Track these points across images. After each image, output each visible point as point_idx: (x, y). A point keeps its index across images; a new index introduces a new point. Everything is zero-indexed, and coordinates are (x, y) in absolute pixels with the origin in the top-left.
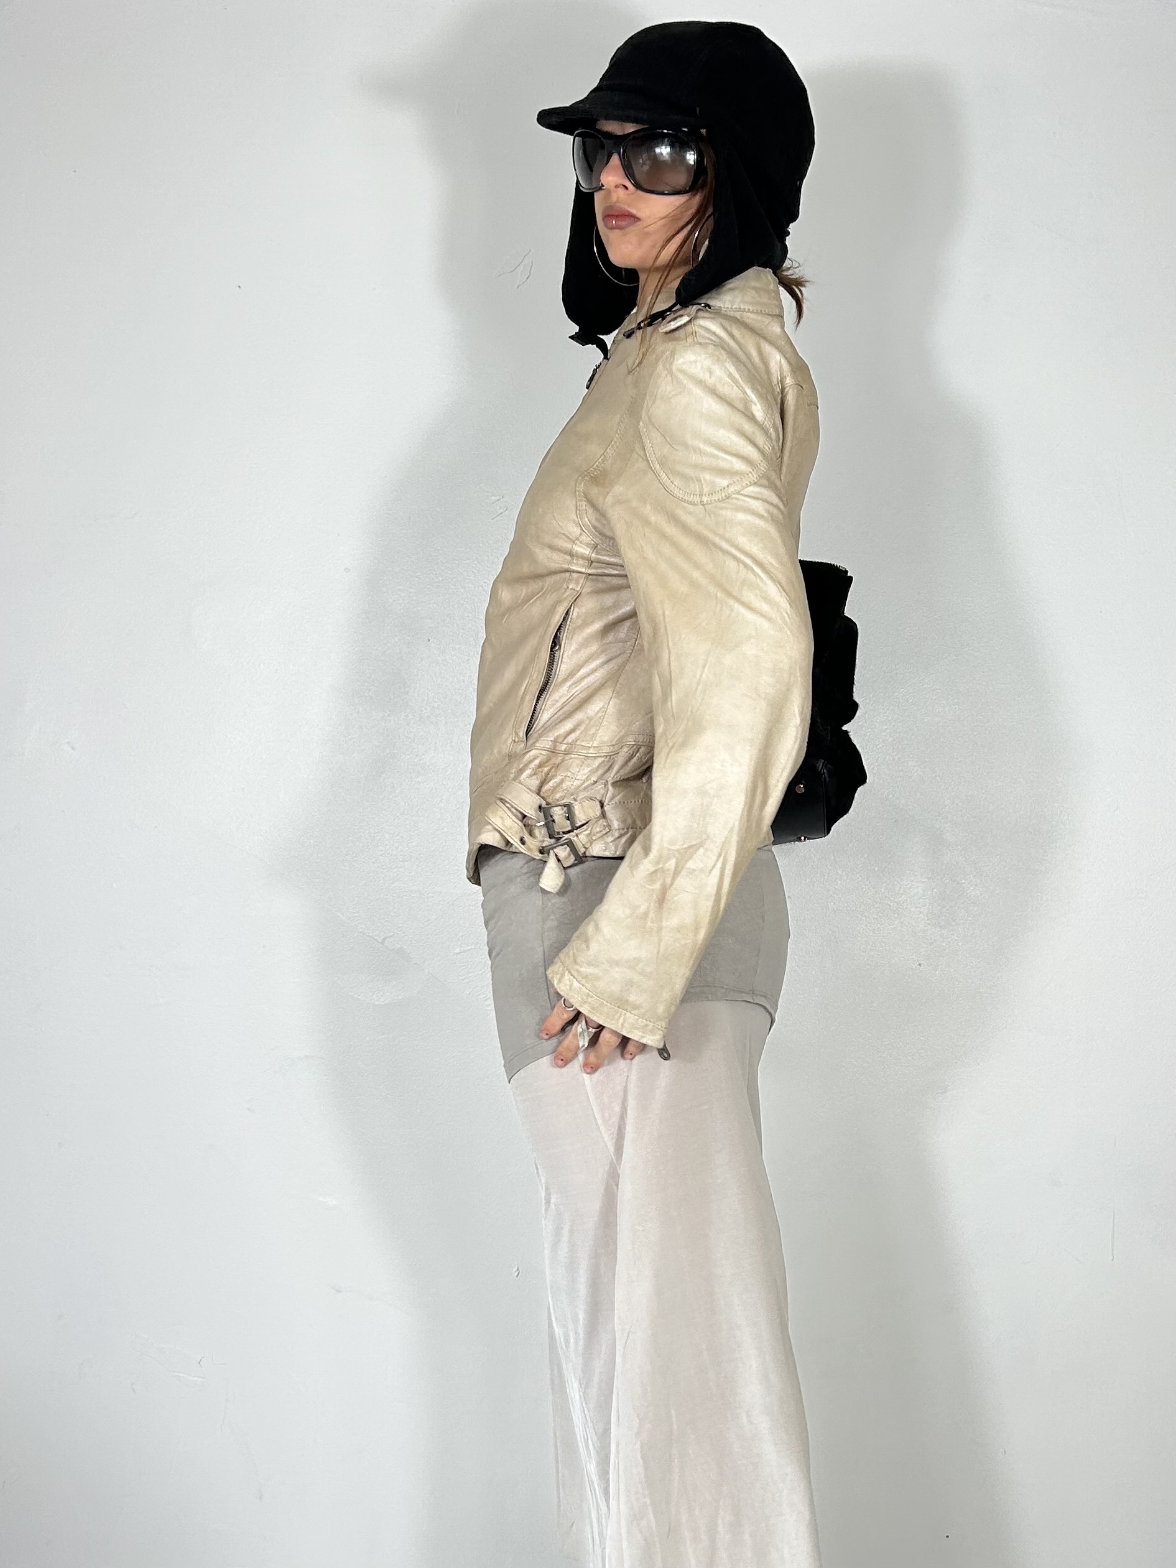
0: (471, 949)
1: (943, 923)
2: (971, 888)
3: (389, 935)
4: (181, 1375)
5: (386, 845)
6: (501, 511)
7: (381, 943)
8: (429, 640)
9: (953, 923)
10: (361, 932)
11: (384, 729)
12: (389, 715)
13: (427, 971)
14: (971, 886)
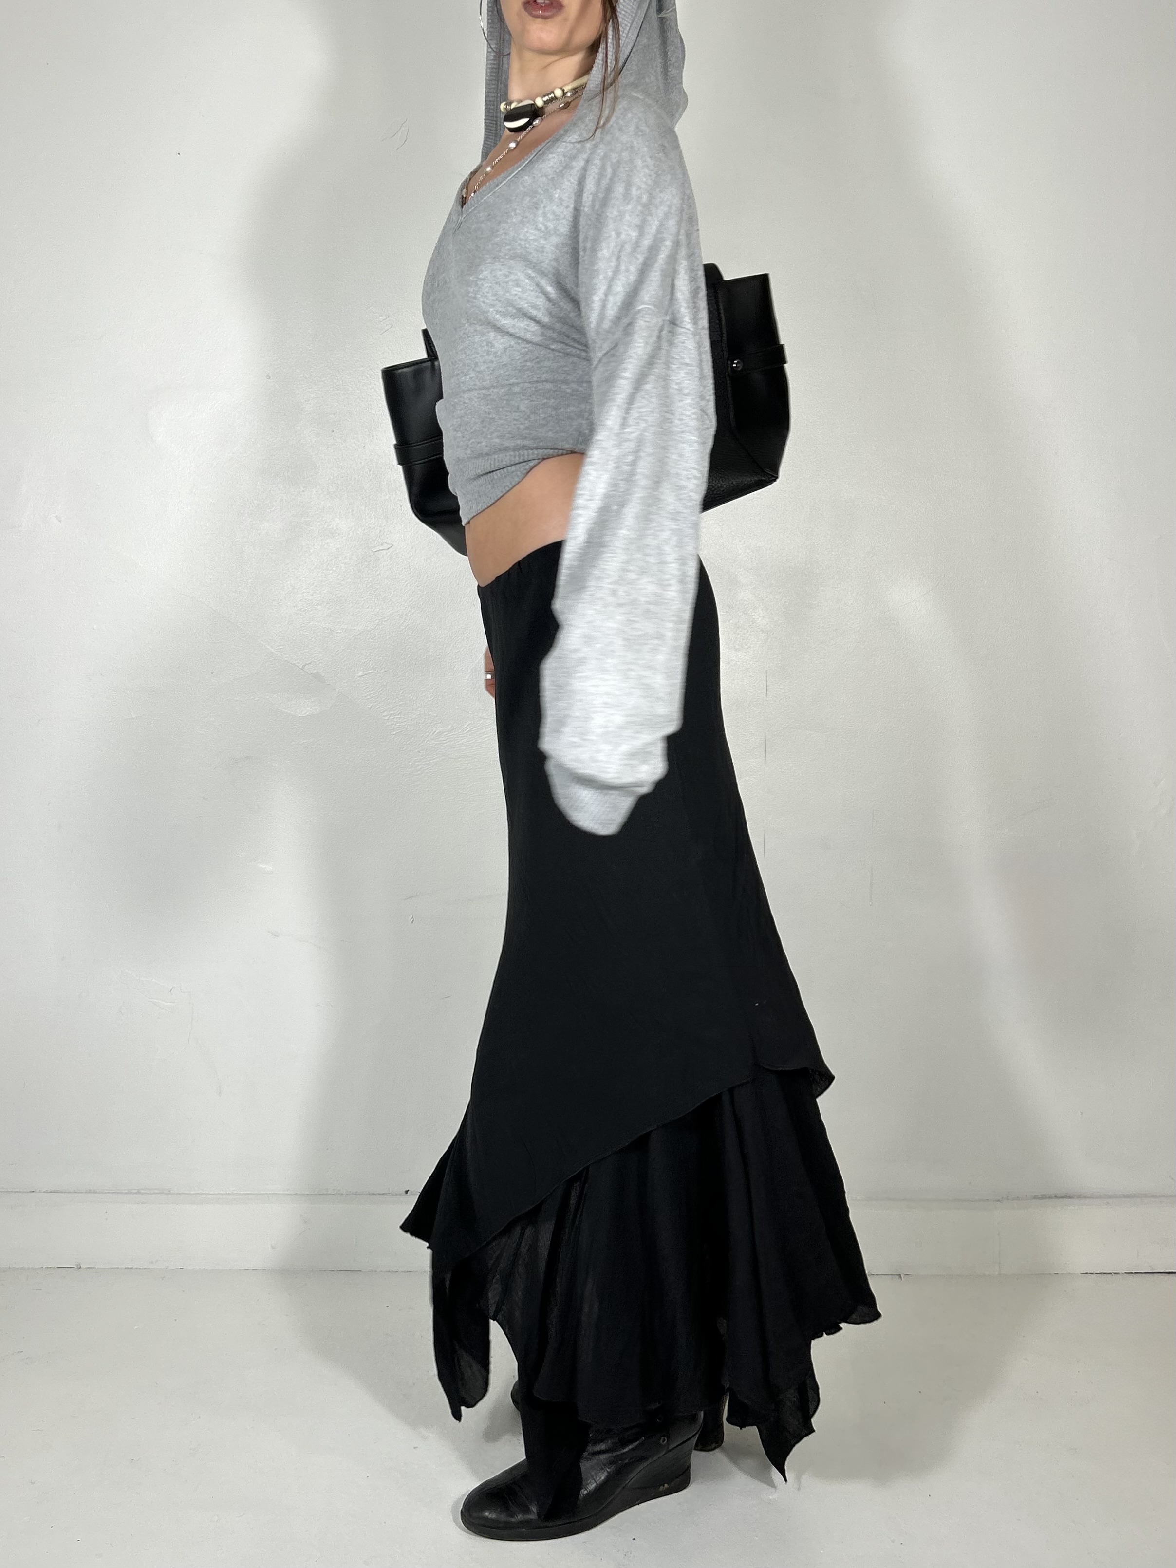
0: (371, 673)
1: (737, 647)
2: (760, 619)
3: (308, 663)
4: (155, 1000)
5: (304, 592)
6: (386, 328)
7: (302, 669)
8: (333, 432)
9: (746, 647)
10: (286, 661)
11: (300, 502)
12: (303, 491)
13: (337, 690)
14: (760, 617)
